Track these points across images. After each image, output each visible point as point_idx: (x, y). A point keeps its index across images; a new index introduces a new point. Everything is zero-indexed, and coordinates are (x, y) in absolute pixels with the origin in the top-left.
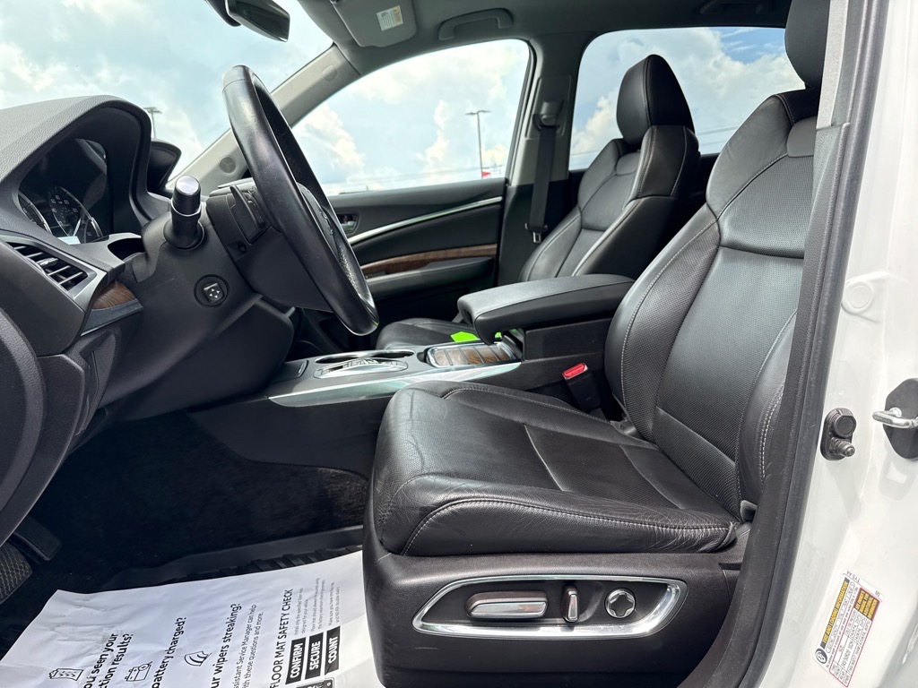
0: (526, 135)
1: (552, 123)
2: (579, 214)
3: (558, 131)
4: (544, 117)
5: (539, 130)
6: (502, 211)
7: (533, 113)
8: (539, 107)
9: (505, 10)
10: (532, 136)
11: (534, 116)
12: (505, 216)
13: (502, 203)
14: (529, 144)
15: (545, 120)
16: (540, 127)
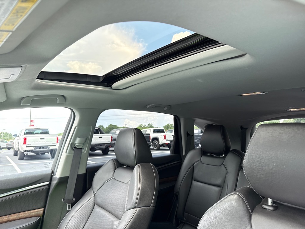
0: (66, 152)
1: (81, 147)
2: (93, 195)
3: (84, 150)
4: (77, 144)
5: (74, 150)
6: (48, 190)
7: (71, 142)
8: (75, 139)
9: (63, 96)
10: (69, 153)
11: (71, 143)
12: (50, 193)
13: (49, 185)
14: (67, 157)
15: (77, 146)
16: (74, 149)
